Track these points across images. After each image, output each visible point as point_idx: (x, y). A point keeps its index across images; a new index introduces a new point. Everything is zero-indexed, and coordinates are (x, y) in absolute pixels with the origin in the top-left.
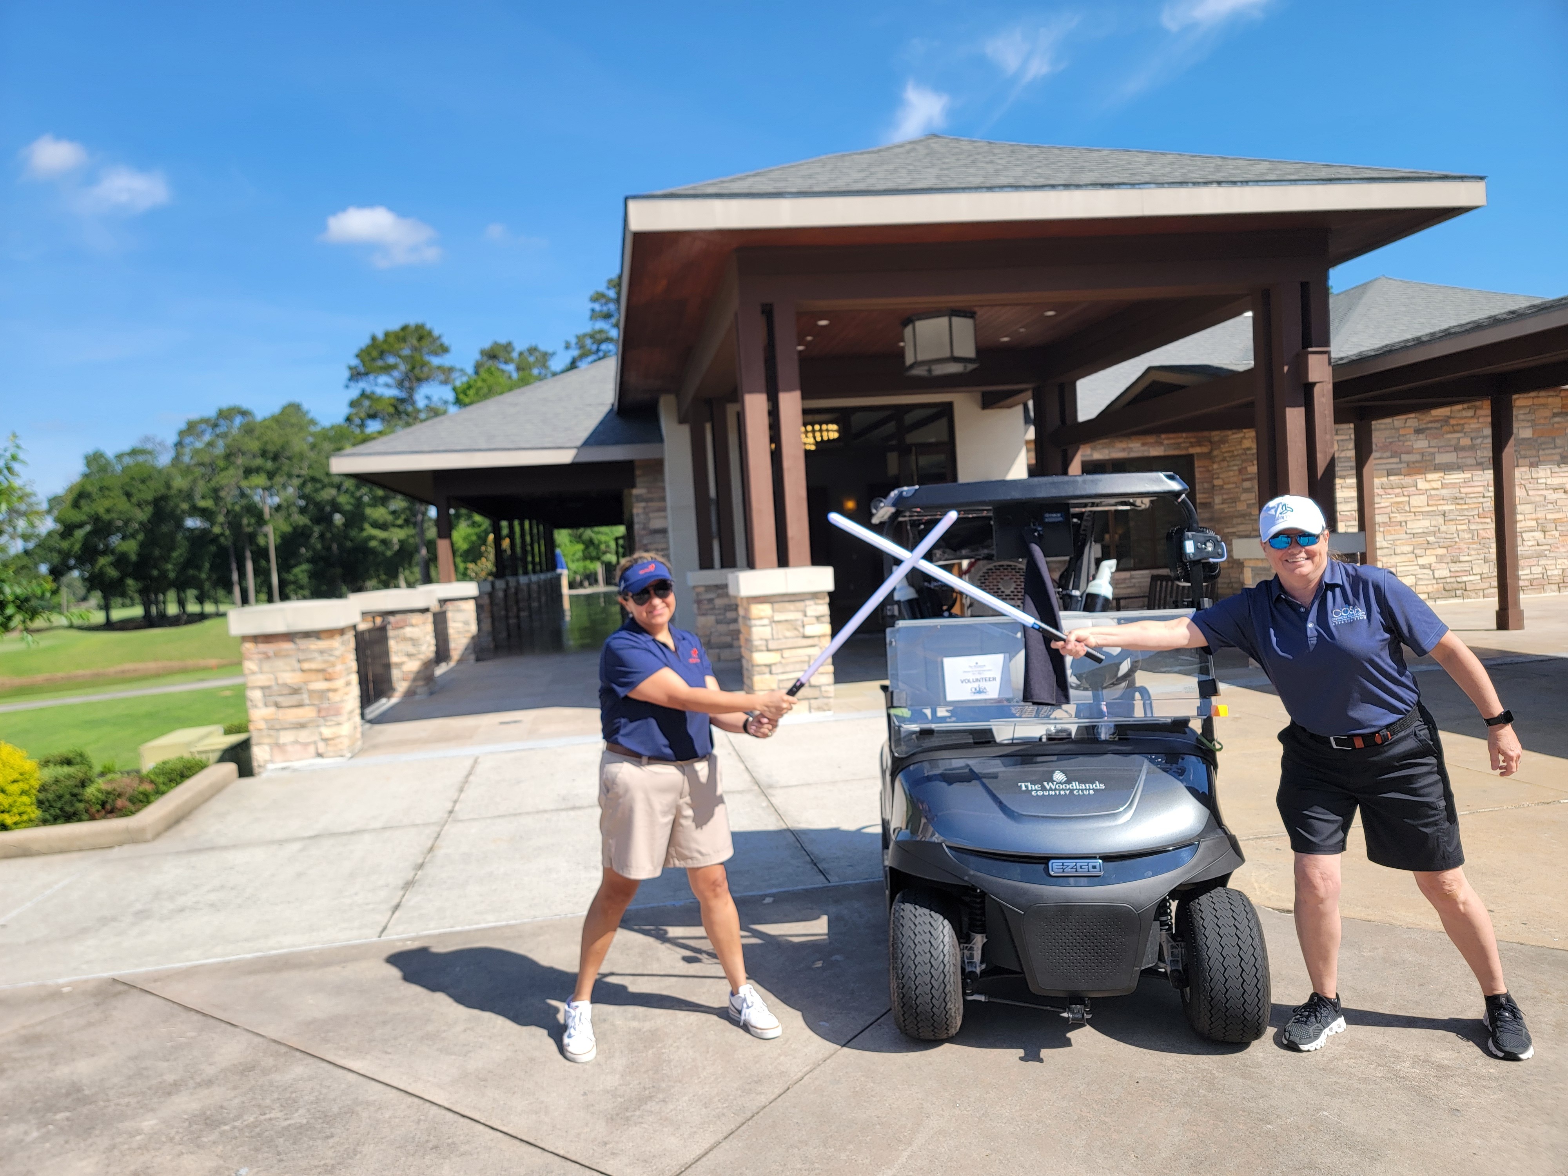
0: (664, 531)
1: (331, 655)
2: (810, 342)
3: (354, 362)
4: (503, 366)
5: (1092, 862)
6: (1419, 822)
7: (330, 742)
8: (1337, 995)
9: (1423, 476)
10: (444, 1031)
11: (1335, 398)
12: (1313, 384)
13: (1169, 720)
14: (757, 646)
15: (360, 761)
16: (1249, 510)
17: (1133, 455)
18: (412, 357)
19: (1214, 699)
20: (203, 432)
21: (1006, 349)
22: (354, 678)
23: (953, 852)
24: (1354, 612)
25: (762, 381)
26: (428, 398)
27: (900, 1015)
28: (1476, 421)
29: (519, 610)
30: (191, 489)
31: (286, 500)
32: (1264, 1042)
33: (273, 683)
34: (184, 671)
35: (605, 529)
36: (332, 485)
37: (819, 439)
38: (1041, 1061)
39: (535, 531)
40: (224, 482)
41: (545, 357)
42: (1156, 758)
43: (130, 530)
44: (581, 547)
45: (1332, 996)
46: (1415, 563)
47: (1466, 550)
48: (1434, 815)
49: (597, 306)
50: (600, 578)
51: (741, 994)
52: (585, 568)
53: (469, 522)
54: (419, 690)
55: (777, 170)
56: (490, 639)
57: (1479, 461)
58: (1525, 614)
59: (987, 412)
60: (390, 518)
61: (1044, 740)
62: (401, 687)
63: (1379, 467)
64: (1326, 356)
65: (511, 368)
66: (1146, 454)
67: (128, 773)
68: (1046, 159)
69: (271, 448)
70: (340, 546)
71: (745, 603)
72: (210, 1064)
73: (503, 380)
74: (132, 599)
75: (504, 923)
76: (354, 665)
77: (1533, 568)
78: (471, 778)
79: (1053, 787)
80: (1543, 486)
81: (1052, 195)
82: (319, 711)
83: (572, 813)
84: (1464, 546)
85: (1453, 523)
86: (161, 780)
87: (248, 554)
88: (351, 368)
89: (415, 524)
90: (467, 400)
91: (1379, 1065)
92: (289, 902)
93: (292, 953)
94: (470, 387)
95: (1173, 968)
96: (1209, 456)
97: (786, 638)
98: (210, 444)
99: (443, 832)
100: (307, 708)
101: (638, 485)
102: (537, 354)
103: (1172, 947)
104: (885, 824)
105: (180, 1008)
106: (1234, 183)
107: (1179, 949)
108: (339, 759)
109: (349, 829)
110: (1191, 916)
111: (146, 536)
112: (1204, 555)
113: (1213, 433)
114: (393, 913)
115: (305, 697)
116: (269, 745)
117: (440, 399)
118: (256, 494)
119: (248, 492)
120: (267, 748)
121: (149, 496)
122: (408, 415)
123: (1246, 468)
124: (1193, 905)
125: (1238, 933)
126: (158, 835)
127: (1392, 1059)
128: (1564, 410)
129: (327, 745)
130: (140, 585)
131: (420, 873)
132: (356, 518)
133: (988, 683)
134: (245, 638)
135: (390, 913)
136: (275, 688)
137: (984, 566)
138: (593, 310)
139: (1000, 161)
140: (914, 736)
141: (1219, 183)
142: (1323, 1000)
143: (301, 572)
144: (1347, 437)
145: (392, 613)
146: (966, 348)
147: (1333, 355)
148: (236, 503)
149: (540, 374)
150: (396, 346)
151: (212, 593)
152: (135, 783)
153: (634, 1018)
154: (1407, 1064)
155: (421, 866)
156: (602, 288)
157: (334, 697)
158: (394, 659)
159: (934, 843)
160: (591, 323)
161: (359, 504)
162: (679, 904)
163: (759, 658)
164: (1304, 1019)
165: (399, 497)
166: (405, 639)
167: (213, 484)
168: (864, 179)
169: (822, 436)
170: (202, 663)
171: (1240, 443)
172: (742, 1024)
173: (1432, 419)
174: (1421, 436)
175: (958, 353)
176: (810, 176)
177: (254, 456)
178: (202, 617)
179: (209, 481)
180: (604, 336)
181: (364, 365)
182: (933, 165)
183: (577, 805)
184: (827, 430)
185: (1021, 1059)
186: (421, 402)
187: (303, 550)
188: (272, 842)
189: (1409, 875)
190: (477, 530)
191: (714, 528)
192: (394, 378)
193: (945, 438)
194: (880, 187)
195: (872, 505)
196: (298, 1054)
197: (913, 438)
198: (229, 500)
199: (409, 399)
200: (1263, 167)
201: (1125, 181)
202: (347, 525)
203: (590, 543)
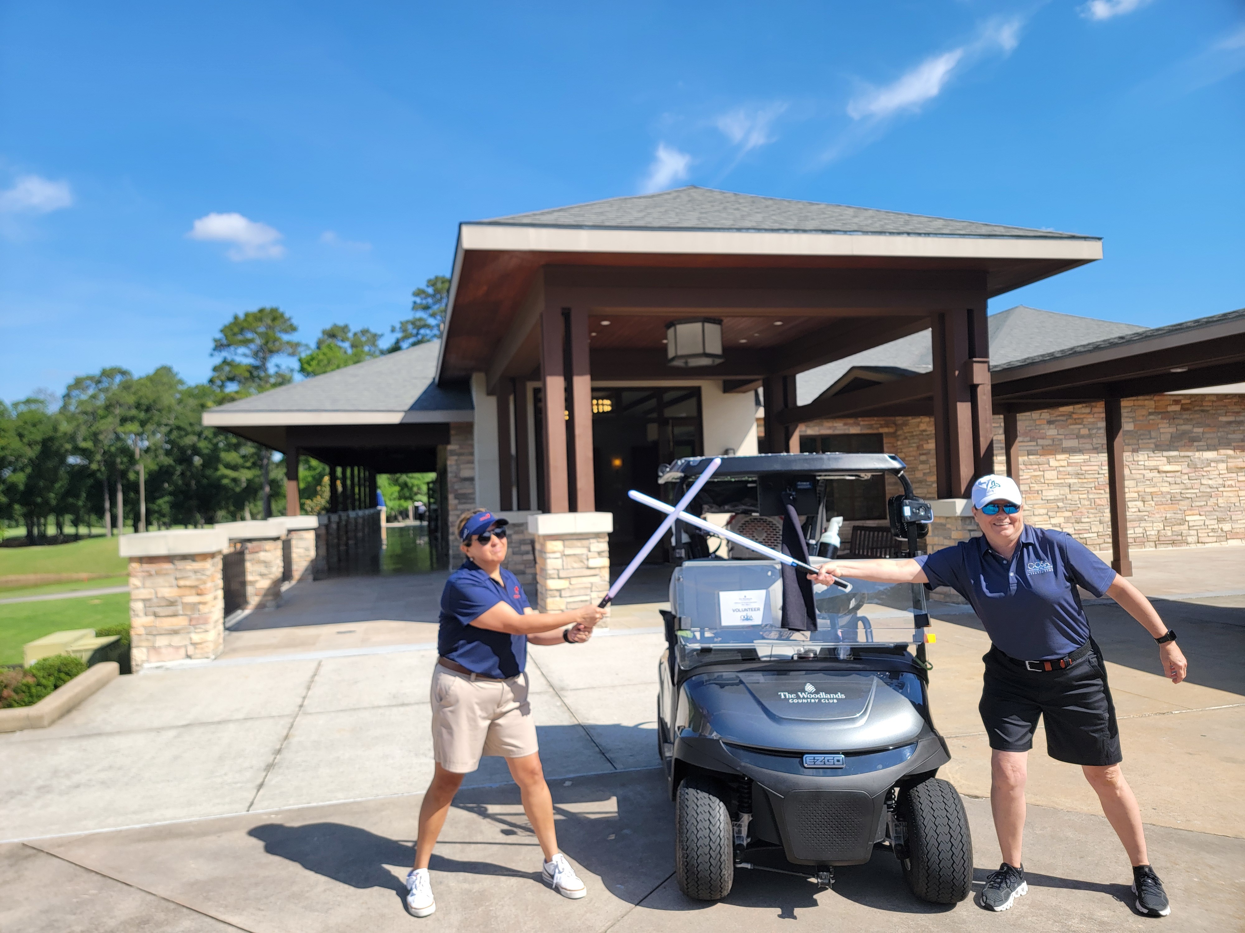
0: (471, 479)
1: (203, 575)
2: (594, 337)
3: (219, 336)
4: (340, 344)
5: (837, 757)
6: (1091, 728)
7: (198, 646)
8: (1021, 865)
9: (1054, 456)
10: (308, 891)
11: (992, 396)
12: (977, 385)
13: (892, 645)
14: (550, 575)
15: (223, 662)
16: (925, 478)
17: (837, 432)
18: (266, 334)
19: (926, 629)
20: (88, 387)
21: (743, 348)
22: (220, 594)
23: (729, 748)
24: (1045, 565)
25: (560, 367)
26: (277, 366)
27: (684, 879)
28: (1092, 416)
29: (348, 539)
30: (75, 433)
31: (154, 444)
32: (967, 903)
33: (153, 596)
34: (59, 582)
35: (417, 475)
36: (194, 433)
37: (595, 411)
38: (795, 918)
39: (362, 475)
40: (102, 428)
41: (375, 338)
42: (880, 674)
43: (20, 464)
44: (397, 488)
45: (1018, 866)
46: (1049, 522)
47: (1086, 514)
48: (1101, 724)
49: (418, 300)
50: (411, 514)
51: (554, 862)
52: (400, 506)
53: (307, 466)
54: (268, 604)
55: (576, 207)
56: (324, 562)
57: (1095, 446)
58: (1133, 565)
59: (727, 395)
60: (240, 461)
61: (796, 658)
62: (253, 600)
63: (1022, 448)
64: (986, 365)
65: (346, 345)
66: (847, 432)
67: (14, 667)
68: (779, 209)
69: (145, 401)
70: (198, 483)
71: (541, 540)
72: (111, 918)
73: (340, 354)
74: (17, 521)
75: (352, 800)
76: (220, 583)
77: (1136, 529)
78: (316, 678)
79: (806, 696)
80: (1142, 467)
81: (785, 236)
82: (190, 620)
83: (402, 709)
84: (1085, 511)
85: (1077, 492)
86: (40, 674)
87: (120, 487)
88: (215, 340)
89: (261, 467)
90: (310, 369)
91: (1056, 922)
92: (168, 781)
93: (174, 824)
94: (312, 359)
95: (897, 843)
96: (894, 435)
97: (573, 568)
98: (94, 397)
99: (295, 723)
100: (181, 617)
101: (452, 442)
102: (368, 335)
103: (896, 826)
104: (661, 721)
105: (82, 870)
106: (919, 234)
107: (902, 827)
108: (205, 660)
109: (216, 719)
110: (911, 800)
111: (33, 470)
112: (918, 518)
113: (897, 418)
114: (258, 791)
115: (180, 608)
116: (146, 647)
117: (288, 367)
118: (129, 438)
119: (123, 436)
120: (144, 650)
121: (39, 438)
122: (260, 379)
123: (922, 445)
124: (913, 792)
125: (948, 815)
126: (53, 722)
127: (1065, 917)
128: (1157, 411)
129: (195, 648)
130: (25, 510)
131: (278, 757)
132: (212, 460)
133: (754, 612)
134: (132, 559)
135: (255, 791)
136: (155, 600)
137: (742, 518)
138: (415, 303)
139: (745, 209)
140: (695, 653)
141: (909, 234)
142: (1011, 870)
143: (163, 503)
144: (998, 425)
145: (250, 540)
146: (715, 347)
147: (991, 364)
148: (112, 445)
149: (370, 350)
150: (254, 324)
151: (86, 518)
152: (20, 677)
153: (465, 881)
154: (1076, 921)
155: (279, 751)
156: (423, 285)
157: (204, 609)
158: (249, 578)
159: (712, 740)
160: (413, 312)
161: (216, 449)
162: (495, 785)
163: (552, 584)
164: (997, 885)
165: (250, 444)
166: (260, 562)
167: (94, 429)
168: (643, 218)
169: (598, 409)
170: (75, 576)
171: (918, 426)
172: (554, 886)
173: (1060, 413)
174: (1052, 426)
175: (709, 350)
176: (602, 213)
177: (130, 408)
178: (76, 538)
179: (89, 427)
180: (422, 323)
181: (226, 339)
182: (694, 210)
183: (406, 702)
184: (603, 405)
185: (780, 916)
186: (271, 369)
187: (166, 485)
188: (151, 730)
189: (1078, 769)
190: (312, 473)
191: (514, 478)
192: (251, 350)
193: (694, 413)
194: (656, 224)
195: (659, 469)
196: (185, 910)
197: (669, 412)
198: (106, 442)
199: (262, 367)
200: (939, 224)
201: (839, 228)
202: (204, 466)
203: (404, 486)
